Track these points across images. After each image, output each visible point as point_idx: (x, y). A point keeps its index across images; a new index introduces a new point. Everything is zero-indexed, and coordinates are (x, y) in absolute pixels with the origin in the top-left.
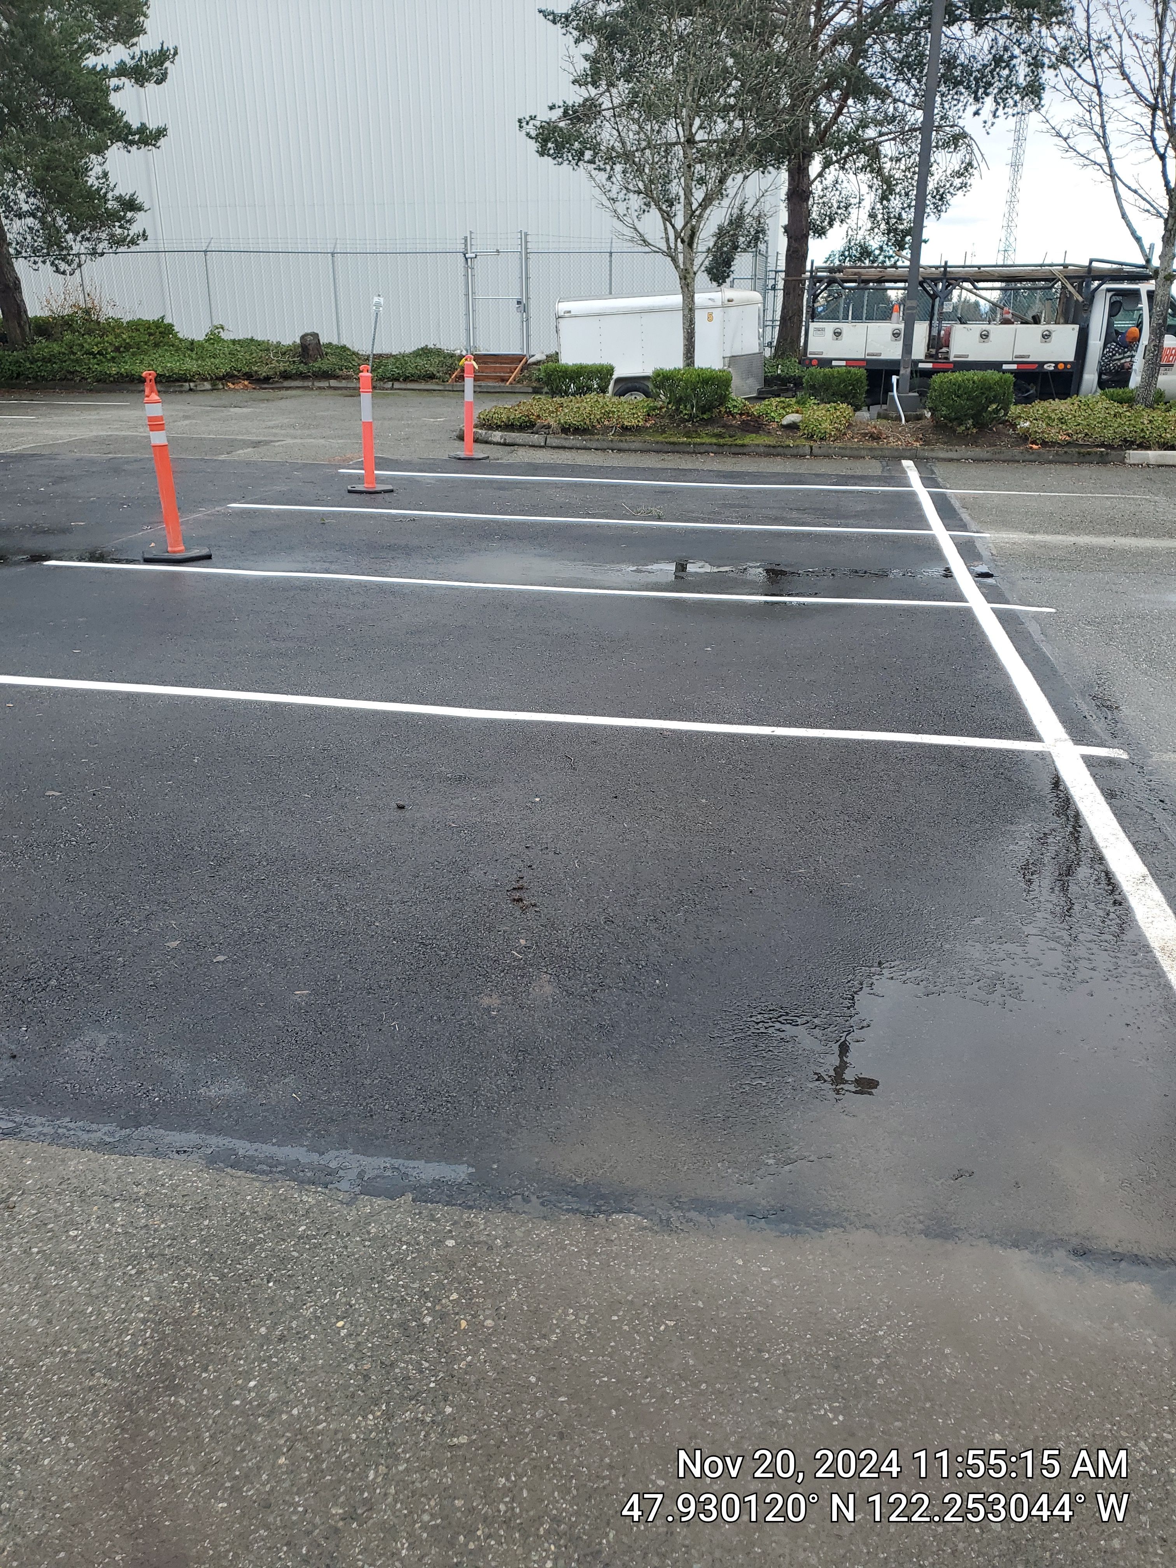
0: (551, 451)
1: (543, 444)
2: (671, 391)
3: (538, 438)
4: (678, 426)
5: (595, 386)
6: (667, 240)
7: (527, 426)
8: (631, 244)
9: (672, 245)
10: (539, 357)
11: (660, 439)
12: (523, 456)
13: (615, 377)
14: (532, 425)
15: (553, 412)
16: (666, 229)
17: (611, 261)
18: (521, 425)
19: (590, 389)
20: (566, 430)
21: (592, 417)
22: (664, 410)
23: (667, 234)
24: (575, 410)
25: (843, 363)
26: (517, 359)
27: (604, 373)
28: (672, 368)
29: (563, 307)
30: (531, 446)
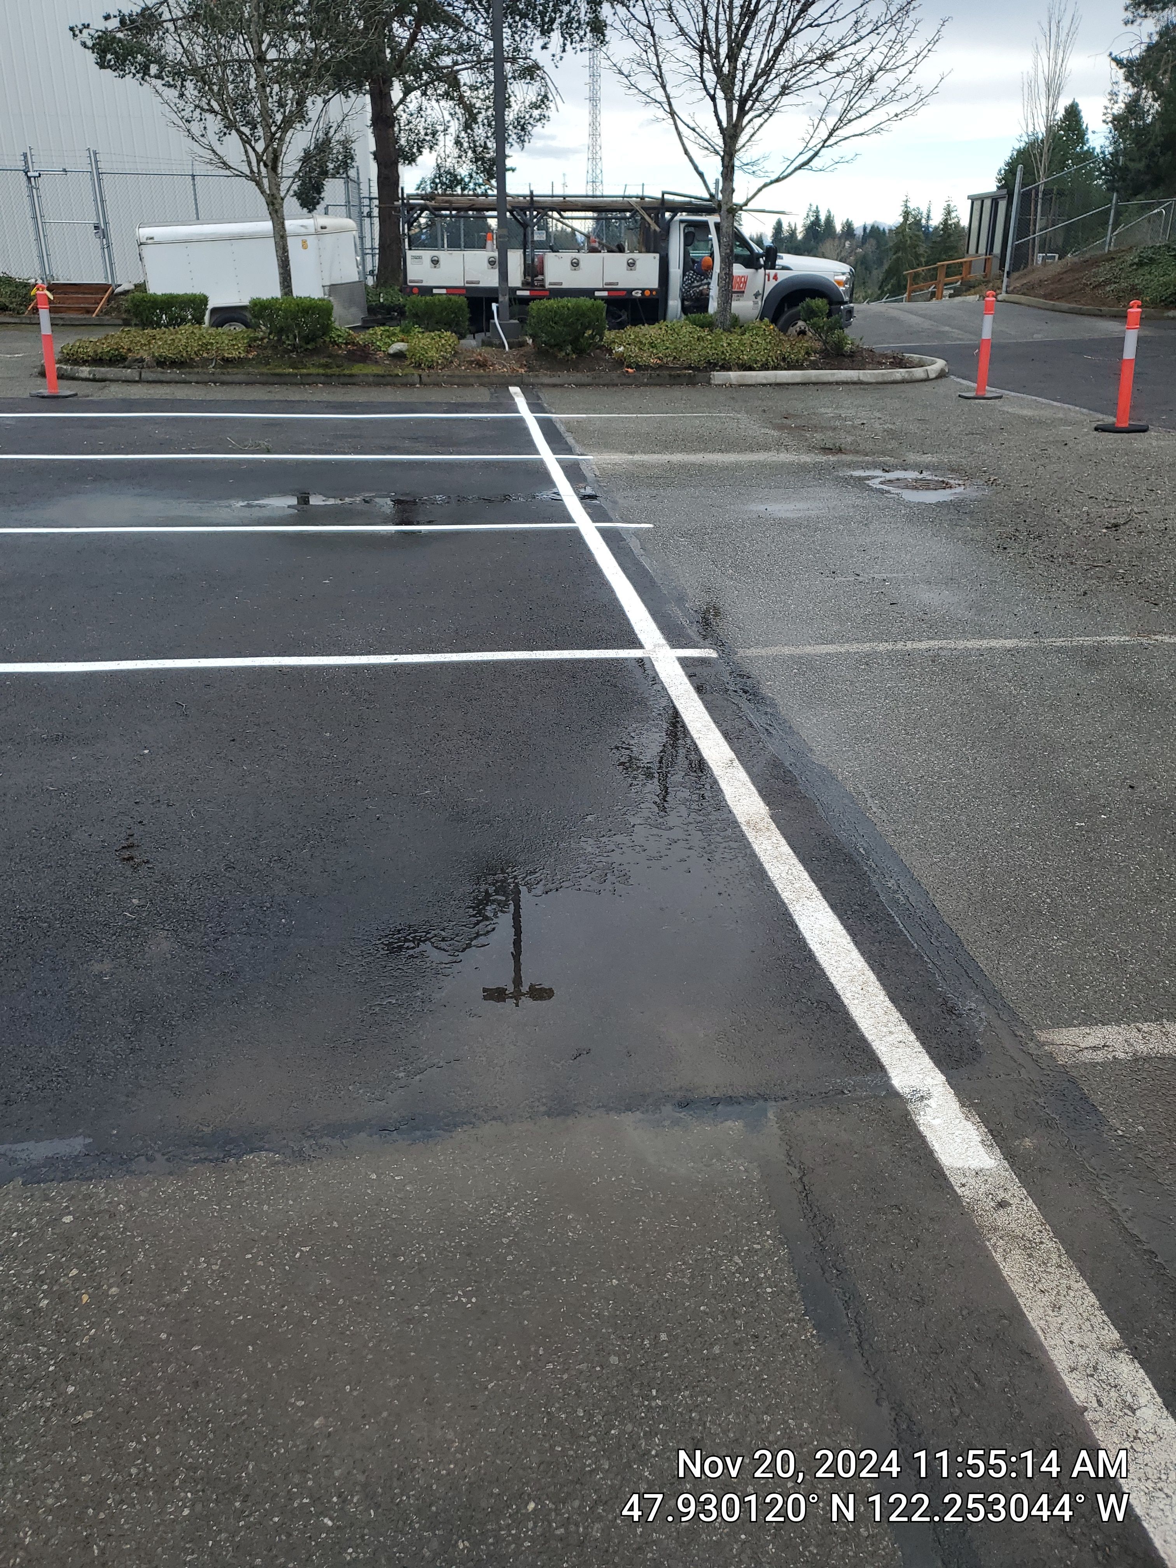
0: (147, 386)
1: (137, 379)
2: (272, 321)
3: (132, 373)
4: (283, 357)
5: (190, 317)
6: (249, 163)
7: (117, 359)
8: (209, 167)
9: (255, 170)
10: (126, 286)
11: (265, 370)
12: (116, 391)
13: (210, 306)
14: (124, 359)
15: (145, 345)
16: (246, 152)
17: (194, 185)
18: (110, 360)
19: (184, 320)
20: (161, 363)
21: (189, 349)
22: (266, 341)
23: (248, 157)
24: (169, 342)
25: (444, 291)
26: (103, 288)
27: (198, 303)
28: (269, 297)
29: (145, 232)
30: (124, 381)
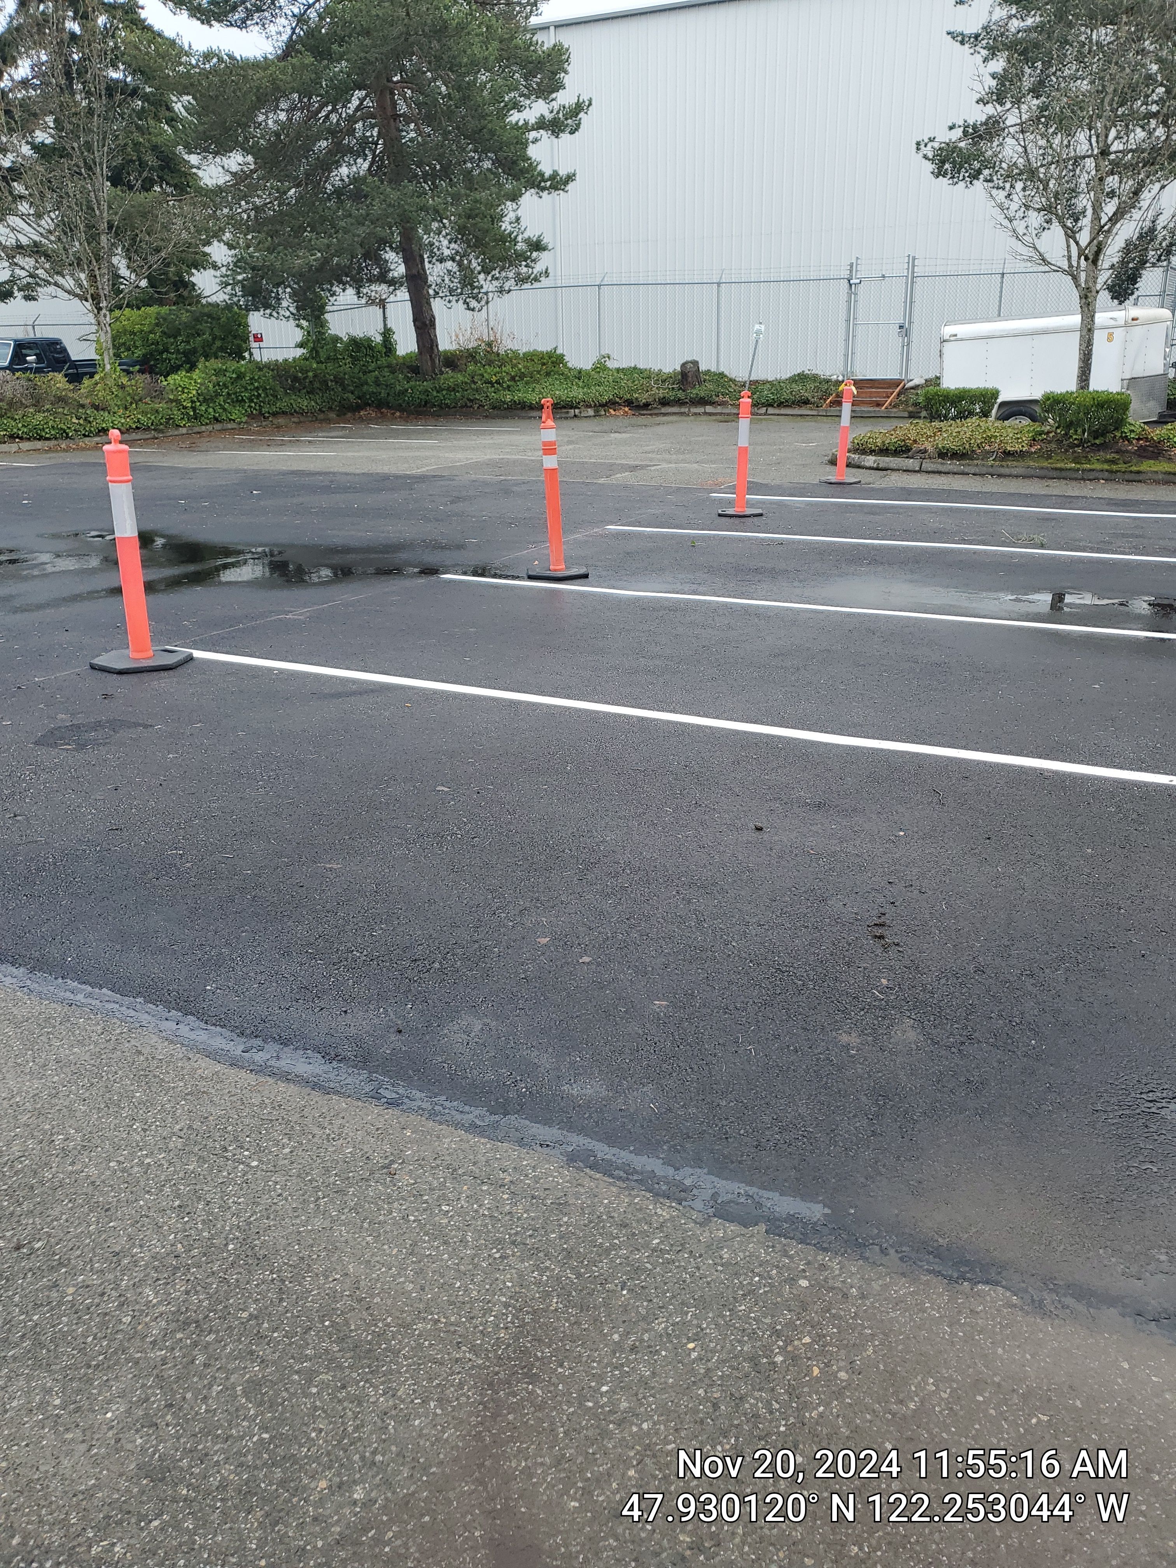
0: (925, 476)
1: (917, 469)
2: (1060, 415)
3: (913, 463)
4: (1067, 451)
5: (978, 410)
6: (1069, 258)
7: (903, 450)
8: (1029, 264)
9: (1075, 264)
10: (917, 381)
11: (1046, 464)
12: (896, 480)
13: (999, 401)
14: (909, 450)
15: (931, 436)
16: (1068, 246)
17: (1002, 282)
18: (896, 450)
19: (971, 414)
20: (943, 454)
21: (972, 442)
22: (1051, 435)
23: (1069, 251)
24: (954, 434)
26: (895, 383)
27: (987, 397)
28: (1064, 391)
29: (948, 331)
30: (905, 471)
